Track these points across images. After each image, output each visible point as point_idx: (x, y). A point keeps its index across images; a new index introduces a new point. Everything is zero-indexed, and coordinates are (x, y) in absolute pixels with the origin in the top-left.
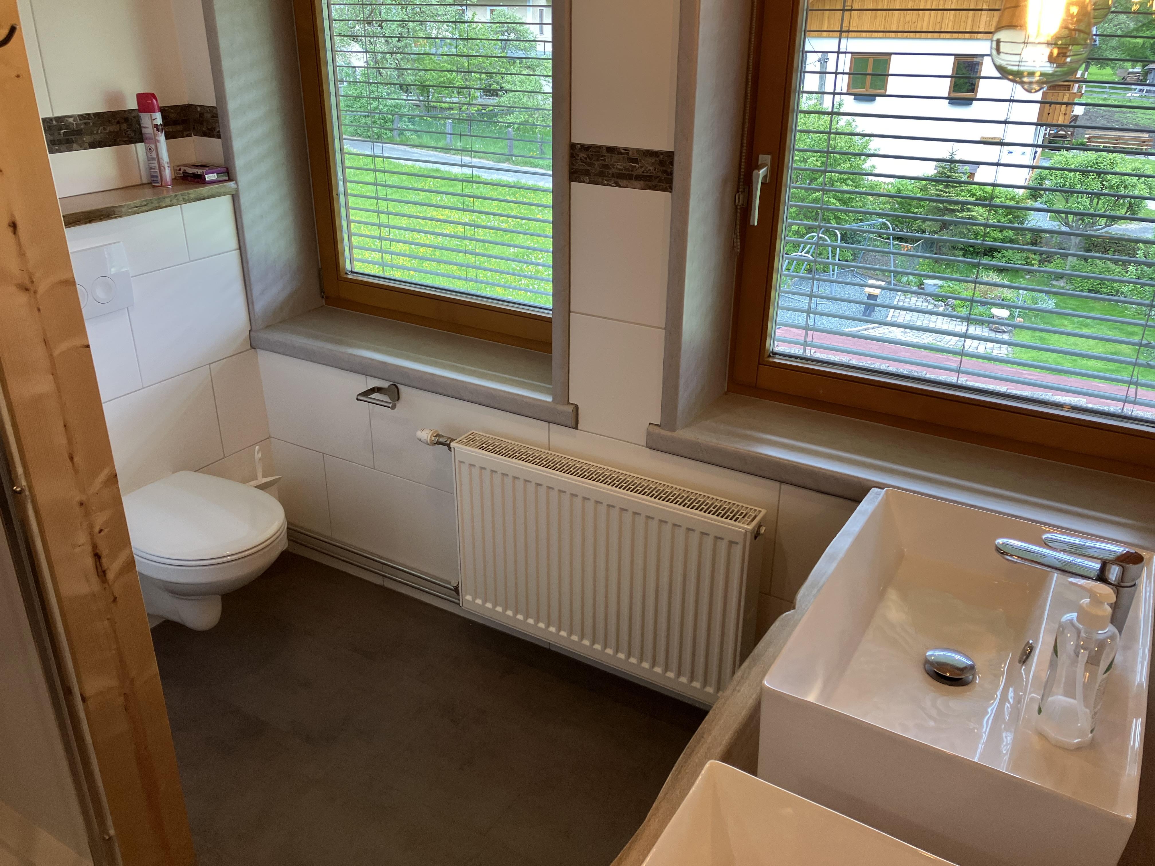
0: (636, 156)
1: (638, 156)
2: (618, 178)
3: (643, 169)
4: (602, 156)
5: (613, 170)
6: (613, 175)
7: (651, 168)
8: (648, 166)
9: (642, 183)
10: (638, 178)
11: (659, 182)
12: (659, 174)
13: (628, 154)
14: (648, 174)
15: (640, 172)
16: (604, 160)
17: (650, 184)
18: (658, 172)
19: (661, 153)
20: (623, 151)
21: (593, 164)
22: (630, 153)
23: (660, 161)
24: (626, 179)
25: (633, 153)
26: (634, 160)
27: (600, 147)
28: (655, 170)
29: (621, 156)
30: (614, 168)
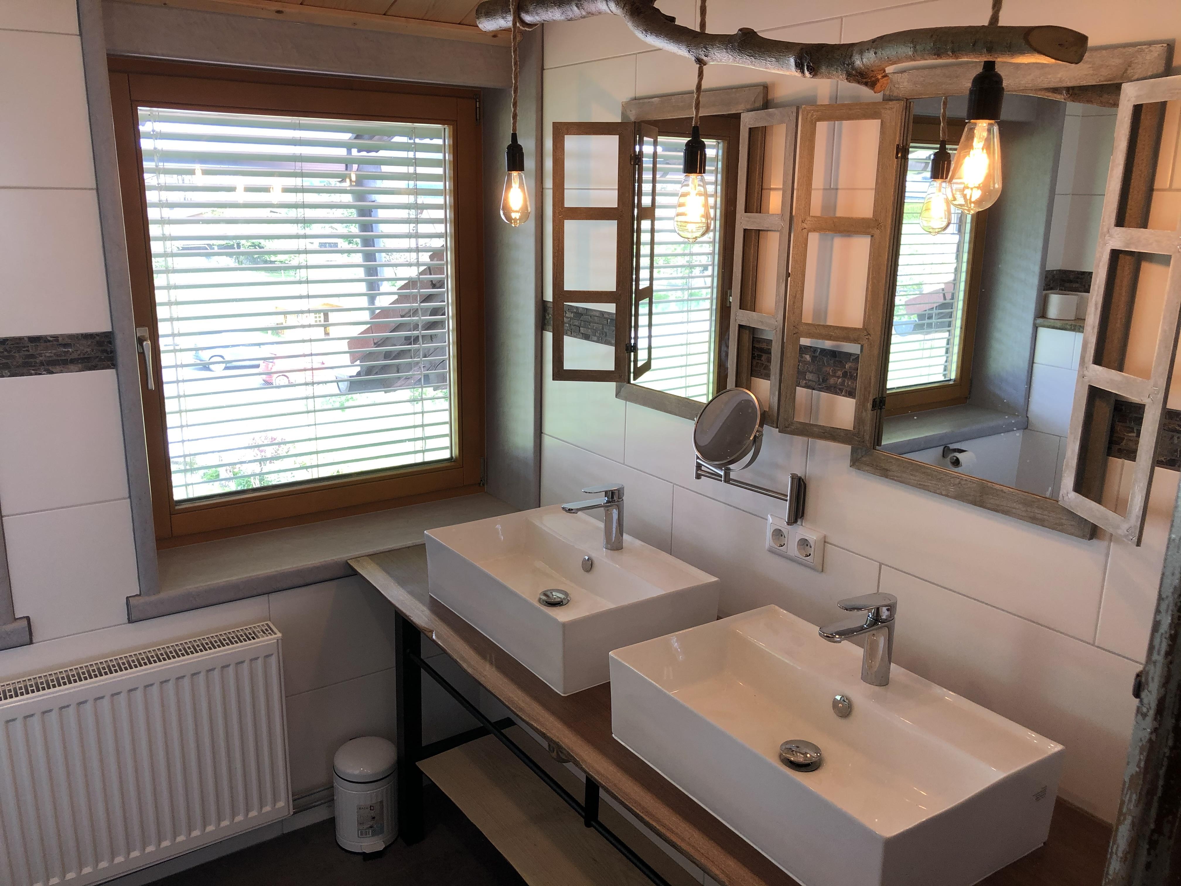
0: (69, 341)
1: (70, 341)
2: (47, 365)
3: (79, 352)
4: (24, 347)
5: (41, 358)
6: (42, 364)
7: (89, 350)
8: (85, 348)
9: (80, 365)
10: (73, 361)
11: (98, 361)
12: (99, 354)
13: (57, 340)
14: (86, 356)
15: (75, 356)
16: (28, 351)
17: (90, 364)
18: (97, 352)
19: (96, 334)
20: (52, 339)
21: (14, 357)
22: (60, 339)
23: (97, 342)
24: (59, 365)
25: (63, 339)
26: (65, 345)
27: (21, 339)
28: (93, 351)
29: (48, 344)
30: (42, 356)
